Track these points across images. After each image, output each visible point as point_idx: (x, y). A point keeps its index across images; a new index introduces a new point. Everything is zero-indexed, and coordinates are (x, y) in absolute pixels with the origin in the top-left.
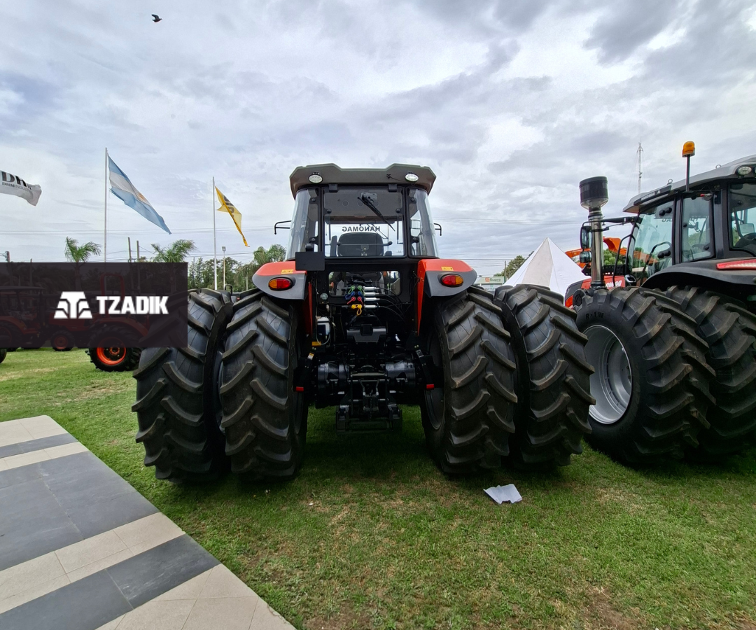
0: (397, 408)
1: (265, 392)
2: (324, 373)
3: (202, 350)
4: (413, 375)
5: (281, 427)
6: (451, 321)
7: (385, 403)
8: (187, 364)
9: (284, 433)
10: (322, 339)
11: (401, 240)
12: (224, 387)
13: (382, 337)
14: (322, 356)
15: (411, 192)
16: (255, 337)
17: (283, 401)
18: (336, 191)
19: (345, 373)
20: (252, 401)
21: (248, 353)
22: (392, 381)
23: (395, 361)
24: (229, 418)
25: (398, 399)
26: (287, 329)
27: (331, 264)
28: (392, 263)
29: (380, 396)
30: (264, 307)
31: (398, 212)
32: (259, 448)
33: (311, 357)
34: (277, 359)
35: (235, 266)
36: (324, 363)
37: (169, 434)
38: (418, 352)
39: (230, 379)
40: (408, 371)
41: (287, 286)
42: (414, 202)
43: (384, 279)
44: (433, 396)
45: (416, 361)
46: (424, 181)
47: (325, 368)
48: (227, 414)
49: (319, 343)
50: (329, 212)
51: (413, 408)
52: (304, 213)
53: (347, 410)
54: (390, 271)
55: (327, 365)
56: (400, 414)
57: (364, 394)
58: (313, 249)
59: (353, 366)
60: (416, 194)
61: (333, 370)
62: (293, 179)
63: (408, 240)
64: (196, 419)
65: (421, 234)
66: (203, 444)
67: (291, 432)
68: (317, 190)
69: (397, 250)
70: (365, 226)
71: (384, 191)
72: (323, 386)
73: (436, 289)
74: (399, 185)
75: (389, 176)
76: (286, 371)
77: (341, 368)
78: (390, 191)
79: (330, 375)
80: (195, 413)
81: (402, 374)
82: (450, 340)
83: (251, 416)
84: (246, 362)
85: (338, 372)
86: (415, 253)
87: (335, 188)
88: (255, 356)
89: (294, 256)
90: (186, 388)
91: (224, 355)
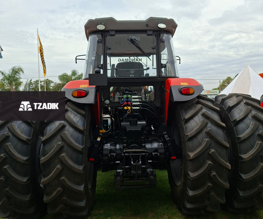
0: (153, 172)
1: (69, 162)
2: (107, 149)
3: (29, 136)
4: (162, 151)
5: (79, 184)
6: (187, 117)
7: (145, 169)
8: (19, 145)
9: (81, 188)
10: (106, 128)
11: (155, 66)
12: (43, 159)
13: (143, 127)
14: (106, 139)
15: (161, 35)
16: (63, 127)
17: (81, 168)
18: (114, 35)
19: (120, 149)
20: (61, 168)
21: (58, 137)
22: (150, 155)
23: (151, 142)
24: (46, 179)
25: (153, 166)
26: (84, 122)
27: (112, 82)
28: (149, 81)
29: (142, 164)
30: (69, 109)
31: (153, 48)
32: (65, 198)
33: (99, 139)
34: (77, 141)
35: (52, 85)
36: (107, 143)
37: (7, 189)
38: (166, 136)
39: (47, 154)
40: (160, 148)
41: (84, 95)
42: (163, 42)
43: (145, 91)
44: (175, 164)
45: (165, 142)
46: (170, 28)
47: (108, 146)
48: (45, 176)
49: (104, 131)
50: (110, 49)
51: (163, 172)
52: (94, 49)
53: (121, 173)
54: (148, 86)
55: (109, 145)
56: (155, 176)
57: (132, 162)
58: (100, 72)
59: (125, 145)
60: (165, 36)
61: (113, 148)
62: (87, 27)
63: (160, 66)
64: (25, 180)
65: (167, 63)
66: (29, 196)
67: (86, 187)
68: (102, 34)
69: (153, 73)
70: (132, 58)
71: (144, 35)
72: (106, 158)
73: (177, 97)
74: (154, 31)
75: (147, 25)
76: (83, 148)
77: (118, 146)
78: (148, 35)
79: (111, 151)
80: (25, 176)
81: (156, 150)
82: (186, 128)
83: (60, 177)
84: (57, 143)
85: (116, 149)
86: (164, 74)
87: (113, 33)
88: (63, 140)
89: (88, 77)
90: (18, 160)
91: (43, 139)
